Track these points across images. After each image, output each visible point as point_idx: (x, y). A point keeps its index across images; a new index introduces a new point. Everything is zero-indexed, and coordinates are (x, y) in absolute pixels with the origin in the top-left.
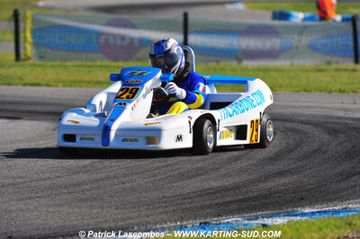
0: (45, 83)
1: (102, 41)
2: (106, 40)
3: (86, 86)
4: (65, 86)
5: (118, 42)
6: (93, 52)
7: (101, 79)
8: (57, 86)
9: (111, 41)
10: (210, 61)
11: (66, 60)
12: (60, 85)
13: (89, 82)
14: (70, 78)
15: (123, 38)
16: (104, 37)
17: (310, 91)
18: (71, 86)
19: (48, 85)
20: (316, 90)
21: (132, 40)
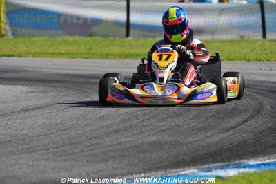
0: (17, 54)
1: (62, 20)
2: (65, 19)
3: (51, 57)
4: (33, 57)
5: (75, 21)
6: (55, 29)
7: (63, 52)
8: (27, 57)
9: (69, 21)
10: (147, 37)
11: (33, 36)
12: (30, 56)
13: (53, 54)
14: (37, 50)
15: (78, 18)
16: (63, 17)
17: (233, 60)
18: (38, 57)
19: (20, 56)
20: (237, 60)
21: (86, 19)
